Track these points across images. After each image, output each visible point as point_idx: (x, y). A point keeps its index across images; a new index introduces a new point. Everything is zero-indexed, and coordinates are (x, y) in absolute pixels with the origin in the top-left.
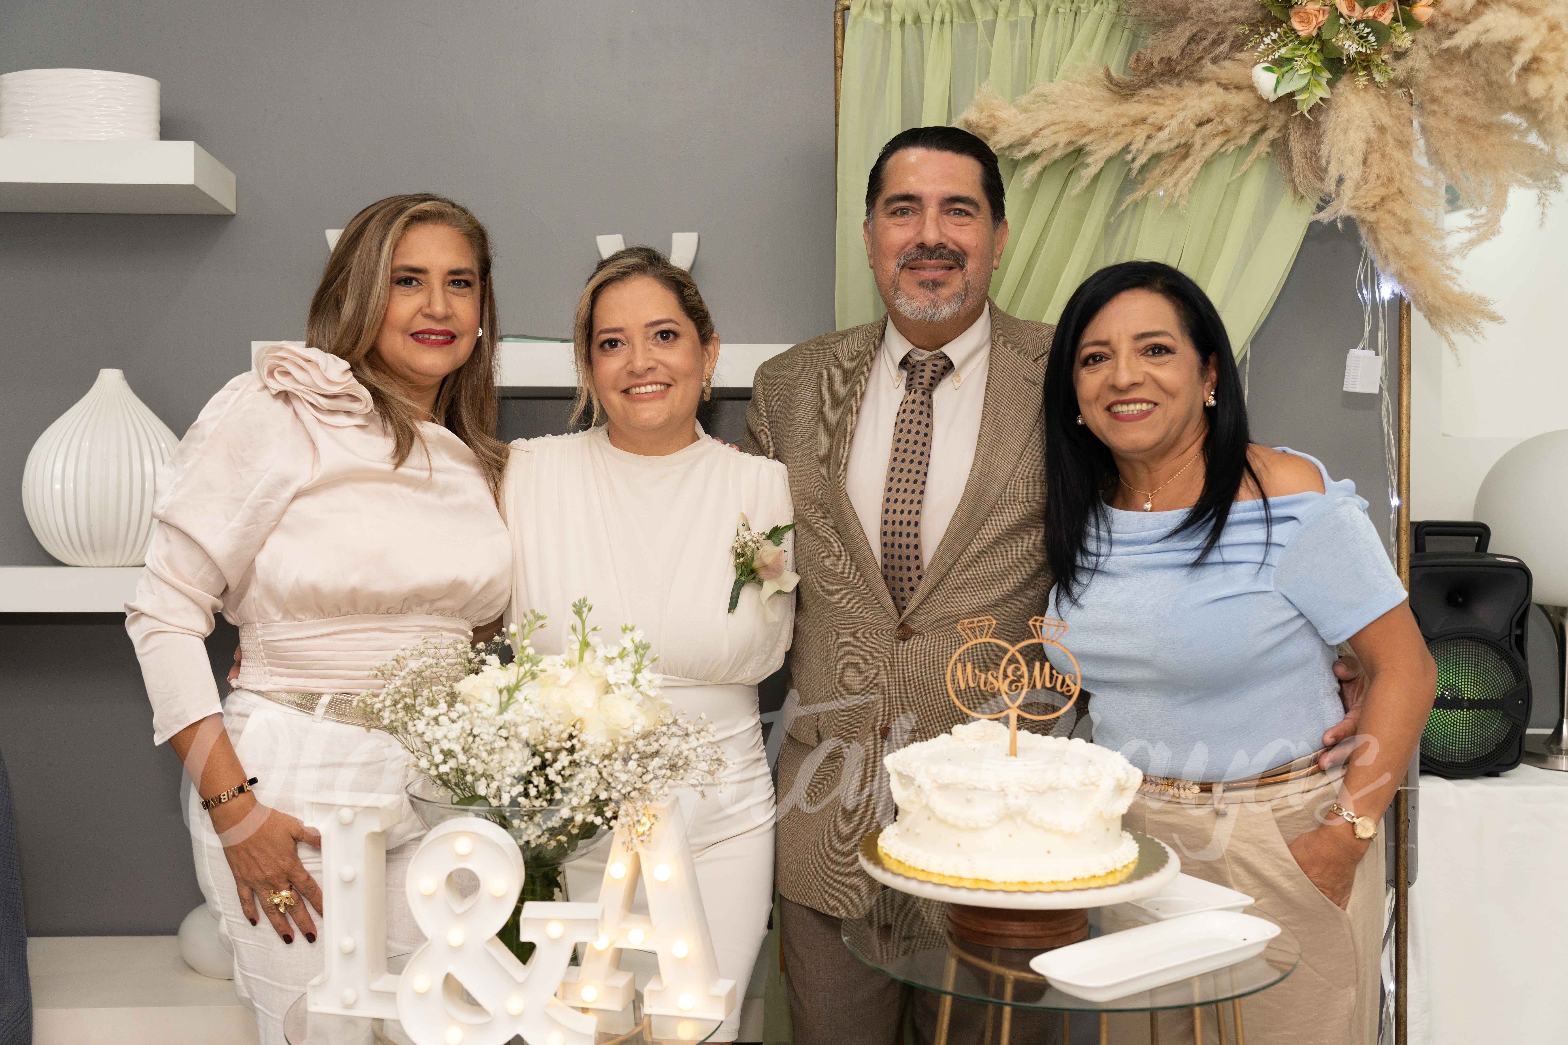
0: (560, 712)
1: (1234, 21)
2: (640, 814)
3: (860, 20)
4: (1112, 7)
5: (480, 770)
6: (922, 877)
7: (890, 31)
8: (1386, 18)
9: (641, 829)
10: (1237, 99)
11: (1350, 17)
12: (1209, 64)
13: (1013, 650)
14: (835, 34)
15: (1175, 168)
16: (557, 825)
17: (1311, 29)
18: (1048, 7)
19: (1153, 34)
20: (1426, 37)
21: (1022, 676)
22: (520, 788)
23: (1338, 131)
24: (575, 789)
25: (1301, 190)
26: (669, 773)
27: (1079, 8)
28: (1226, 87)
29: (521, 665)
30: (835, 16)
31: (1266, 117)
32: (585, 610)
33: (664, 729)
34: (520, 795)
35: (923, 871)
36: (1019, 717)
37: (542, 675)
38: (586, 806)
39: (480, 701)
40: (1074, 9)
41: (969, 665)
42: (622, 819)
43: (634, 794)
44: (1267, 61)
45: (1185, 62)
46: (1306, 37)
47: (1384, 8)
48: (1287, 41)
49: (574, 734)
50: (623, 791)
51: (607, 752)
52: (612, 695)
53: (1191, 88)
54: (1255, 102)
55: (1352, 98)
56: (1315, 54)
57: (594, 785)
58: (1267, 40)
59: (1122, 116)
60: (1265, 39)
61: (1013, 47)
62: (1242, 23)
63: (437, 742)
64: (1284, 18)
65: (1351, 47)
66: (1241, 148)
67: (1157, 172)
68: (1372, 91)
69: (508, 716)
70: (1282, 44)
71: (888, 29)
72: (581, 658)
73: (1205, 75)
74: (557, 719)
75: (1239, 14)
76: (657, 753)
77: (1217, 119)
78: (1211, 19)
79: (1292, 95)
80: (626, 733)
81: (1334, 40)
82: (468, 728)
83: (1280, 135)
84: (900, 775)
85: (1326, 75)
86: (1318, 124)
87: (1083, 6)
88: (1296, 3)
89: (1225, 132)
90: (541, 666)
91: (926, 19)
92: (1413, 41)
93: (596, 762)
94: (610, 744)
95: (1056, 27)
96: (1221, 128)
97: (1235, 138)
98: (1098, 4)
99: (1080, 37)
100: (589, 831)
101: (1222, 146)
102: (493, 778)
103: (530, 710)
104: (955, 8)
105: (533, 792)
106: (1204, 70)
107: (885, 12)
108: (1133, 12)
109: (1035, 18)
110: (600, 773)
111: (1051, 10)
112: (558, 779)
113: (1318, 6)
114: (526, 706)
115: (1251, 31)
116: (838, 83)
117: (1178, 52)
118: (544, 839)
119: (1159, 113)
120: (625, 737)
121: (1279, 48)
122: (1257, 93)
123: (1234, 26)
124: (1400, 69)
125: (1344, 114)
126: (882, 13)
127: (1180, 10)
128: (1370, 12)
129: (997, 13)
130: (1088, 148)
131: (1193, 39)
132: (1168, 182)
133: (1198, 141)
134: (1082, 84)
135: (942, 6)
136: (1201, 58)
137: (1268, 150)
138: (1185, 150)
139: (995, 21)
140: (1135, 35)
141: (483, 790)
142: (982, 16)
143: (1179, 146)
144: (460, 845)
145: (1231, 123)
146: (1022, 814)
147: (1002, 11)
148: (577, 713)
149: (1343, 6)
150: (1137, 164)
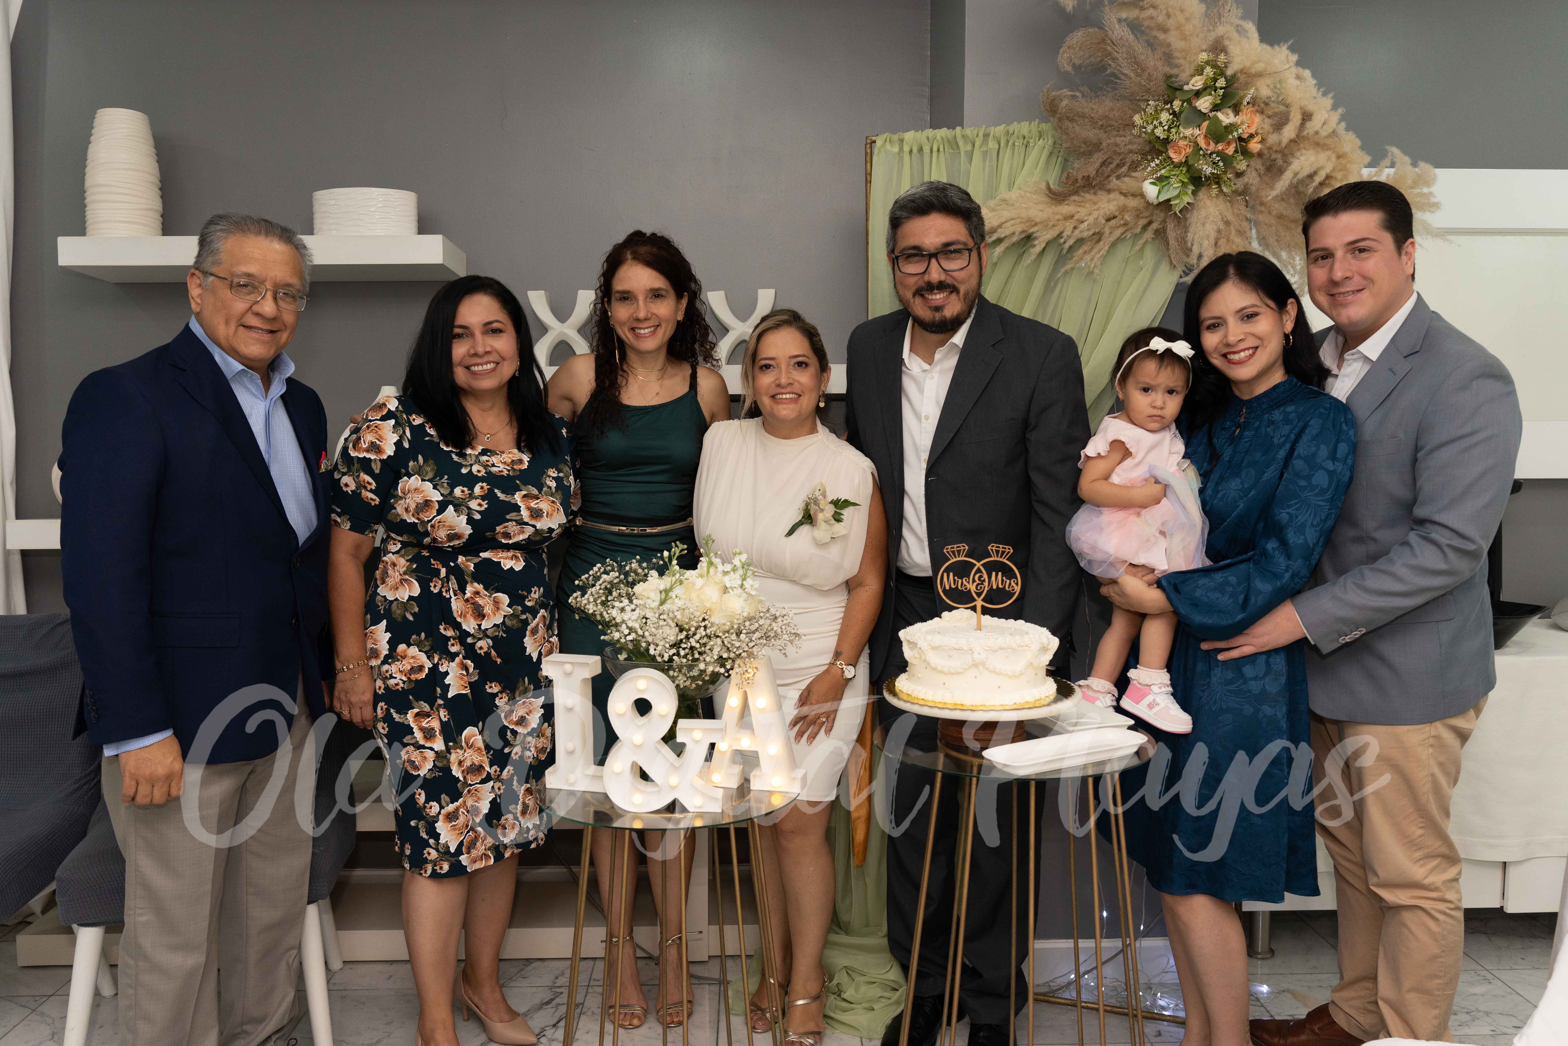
0: (698, 604)
1: (1131, 151)
2: (747, 667)
3: (882, 150)
4: (1050, 142)
5: (650, 639)
6: (922, 702)
7: (903, 157)
8: (1230, 151)
9: (748, 675)
10: (1133, 203)
11: (1207, 150)
12: (1114, 180)
13: (978, 565)
14: (866, 160)
15: (1092, 248)
16: (696, 675)
17: (1181, 157)
18: (1008, 141)
19: (1078, 160)
20: (1257, 163)
21: (984, 580)
22: (674, 651)
23: (1199, 224)
24: (707, 651)
25: (1174, 263)
26: (765, 642)
27: (1028, 142)
28: (1125, 195)
29: (674, 575)
30: (866, 147)
31: (1152, 215)
32: (710, 541)
33: (762, 614)
34: (674, 655)
35: (920, 699)
36: (983, 606)
37: (686, 582)
38: (714, 663)
39: (648, 598)
40: (1025, 143)
41: (951, 574)
42: (736, 669)
43: (744, 654)
44: (1152, 178)
45: (1098, 179)
46: (1178, 163)
47: (1229, 144)
48: (1166, 165)
49: (706, 618)
50: (737, 653)
51: (727, 628)
52: (729, 594)
53: (1103, 196)
54: (1145, 205)
55: (1208, 202)
56: (1184, 174)
57: (719, 649)
58: (1153, 164)
59: (1057, 214)
60: (1151, 163)
61: (984, 168)
62: (1136, 153)
63: (623, 621)
64: (1163, 150)
65: (1208, 170)
66: (1136, 235)
67: (1081, 251)
68: (1221, 198)
69: (665, 607)
70: (1162, 167)
71: (901, 155)
72: (708, 572)
73: (1112, 187)
74: (694, 610)
75: (1134, 147)
76: (757, 630)
77: (1120, 217)
78: (1116, 151)
79: (1169, 200)
80: (738, 617)
81: (1196, 165)
82: (643, 614)
83: (1160, 226)
84: (909, 642)
85: (1191, 187)
86: (1186, 219)
87: (1031, 141)
88: (1172, 141)
89: (1125, 224)
90: (686, 576)
91: (926, 149)
92: (1248, 166)
93: (720, 634)
94: (729, 624)
95: (1013, 155)
96: (1122, 222)
97: (1131, 228)
98: (1041, 140)
99: (1029, 162)
100: (715, 678)
101: (1123, 234)
102: (658, 644)
103: (679, 603)
104: (945, 141)
105: (682, 653)
106: (1112, 184)
107: (899, 144)
108: (1065, 145)
109: (999, 149)
110: (723, 642)
111: (1010, 144)
112: (698, 645)
113: (1186, 143)
114: (676, 600)
115: (1142, 158)
117: (1095, 172)
118: (689, 683)
119: (1082, 212)
120: (737, 620)
121: (1160, 170)
122: (1146, 199)
123: (1131, 155)
124: (1240, 184)
125: (1203, 213)
126: (897, 145)
127: (1096, 144)
128: (1220, 147)
129: (974, 146)
130: (1035, 235)
131: (1104, 164)
132: (1088, 257)
133: (1107, 230)
134: (1030, 193)
135: (938, 141)
136: (1109, 176)
137: (1153, 236)
138: (1098, 236)
139: (973, 150)
140: (1066, 160)
141: (652, 652)
142: (964, 147)
143: (1094, 234)
144: (642, 684)
145: (1128, 219)
146: (983, 663)
147: (977, 144)
148: (708, 605)
149: (1202, 143)
150: (1067, 246)
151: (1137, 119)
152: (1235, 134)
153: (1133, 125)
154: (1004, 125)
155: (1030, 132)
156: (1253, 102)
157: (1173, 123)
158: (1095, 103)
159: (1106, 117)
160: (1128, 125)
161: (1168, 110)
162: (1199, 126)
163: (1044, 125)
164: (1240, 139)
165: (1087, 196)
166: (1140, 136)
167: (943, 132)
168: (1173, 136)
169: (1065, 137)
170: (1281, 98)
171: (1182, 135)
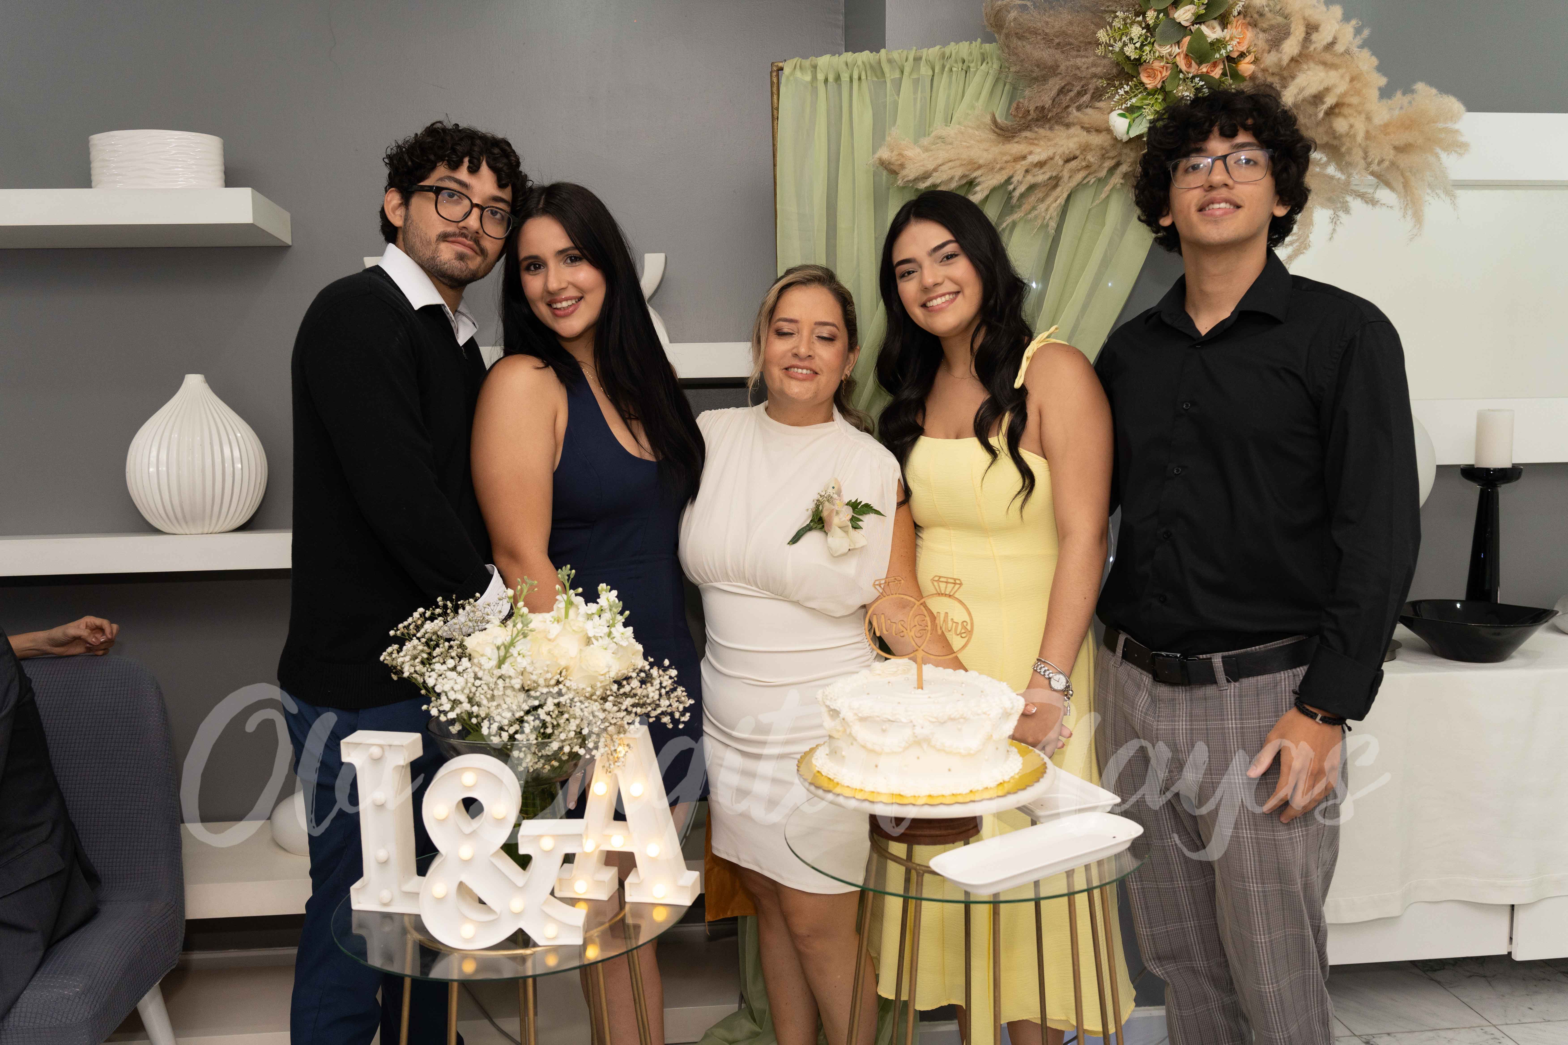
0: (548, 663)
1: (1095, 76)
2: (616, 744)
3: (791, 78)
4: (996, 66)
5: (482, 714)
7: (817, 88)
8: (1217, 73)
9: (617, 757)
10: (1097, 140)
11: (1188, 73)
12: (1074, 111)
13: (919, 604)
14: (772, 91)
15: (1047, 196)
16: (549, 753)
17: (1156, 83)
18: (943, 67)
19: (1030, 87)
22: (516, 727)
24: (562, 725)
27: (969, 67)
28: (1088, 130)
30: (771, 76)
31: (1120, 154)
33: (635, 674)
34: (516, 732)
35: (848, 787)
36: (923, 657)
37: (531, 634)
38: (572, 740)
39: (483, 656)
40: (964, 68)
41: (883, 618)
42: (602, 749)
44: (1121, 109)
45: (1055, 110)
46: (1152, 90)
47: (1215, 65)
48: (1137, 92)
49: (560, 680)
50: (602, 727)
51: (588, 693)
52: (592, 646)
53: (1060, 132)
54: (1111, 142)
56: (1160, 103)
57: (578, 721)
58: (1121, 92)
59: (1005, 154)
60: (1119, 91)
61: (915, 99)
62: (1101, 78)
64: (1135, 74)
66: (1099, 180)
67: (1033, 199)
69: (505, 669)
70: (1133, 95)
71: (814, 85)
72: (566, 615)
73: (1071, 121)
74: (546, 669)
75: (1098, 70)
77: (1081, 157)
78: (1076, 75)
80: (602, 679)
81: (1175, 92)
87: (972, 65)
88: (1145, 61)
89: (1088, 167)
90: (531, 626)
91: (845, 77)
94: (589, 689)
95: (950, 82)
96: (1084, 164)
97: (1095, 172)
98: (984, 64)
99: (970, 91)
100: (575, 759)
101: (1084, 178)
102: (494, 719)
103: (522, 663)
104: (868, 67)
106: (1071, 116)
107: (812, 71)
108: (1013, 69)
109: (933, 76)
111: (946, 69)
113: (1162, 64)
114: (519, 659)
115: (1108, 84)
116: (776, 130)
117: (1050, 102)
118: (540, 765)
120: (601, 682)
121: (1131, 98)
122: (1113, 134)
123: (1095, 80)
126: (809, 73)
127: (1051, 67)
128: (1204, 69)
129: (902, 72)
130: (977, 180)
131: (1062, 91)
132: (1042, 207)
133: (1066, 174)
134: (972, 128)
135: (858, 67)
136: (1068, 107)
137: (1122, 181)
138: (1055, 182)
139: (901, 79)
140: (1015, 88)
141: (485, 731)
142: (891, 74)
143: (1050, 178)
144: (469, 779)
145: (1092, 160)
146: (927, 740)
147: (907, 70)
148: (563, 663)
149: (1182, 63)
150: (1017, 194)
151: (1102, 35)
152: (1223, 52)
153: (1098, 44)
154: (938, 47)
155: (971, 53)
156: (1243, 13)
157: (1146, 39)
158: (1049, 17)
159: (1063, 33)
160: (1090, 43)
161: (1140, 23)
162: (1178, 43)
163: (987, 46)
164: (1229, 59)
165: (1041, 132)
166: (1104, 57)
167: (865, 56)
168: (1147, 56)
169: (1013, 58)
170: (1278, 7)
171: (1157, 54)
